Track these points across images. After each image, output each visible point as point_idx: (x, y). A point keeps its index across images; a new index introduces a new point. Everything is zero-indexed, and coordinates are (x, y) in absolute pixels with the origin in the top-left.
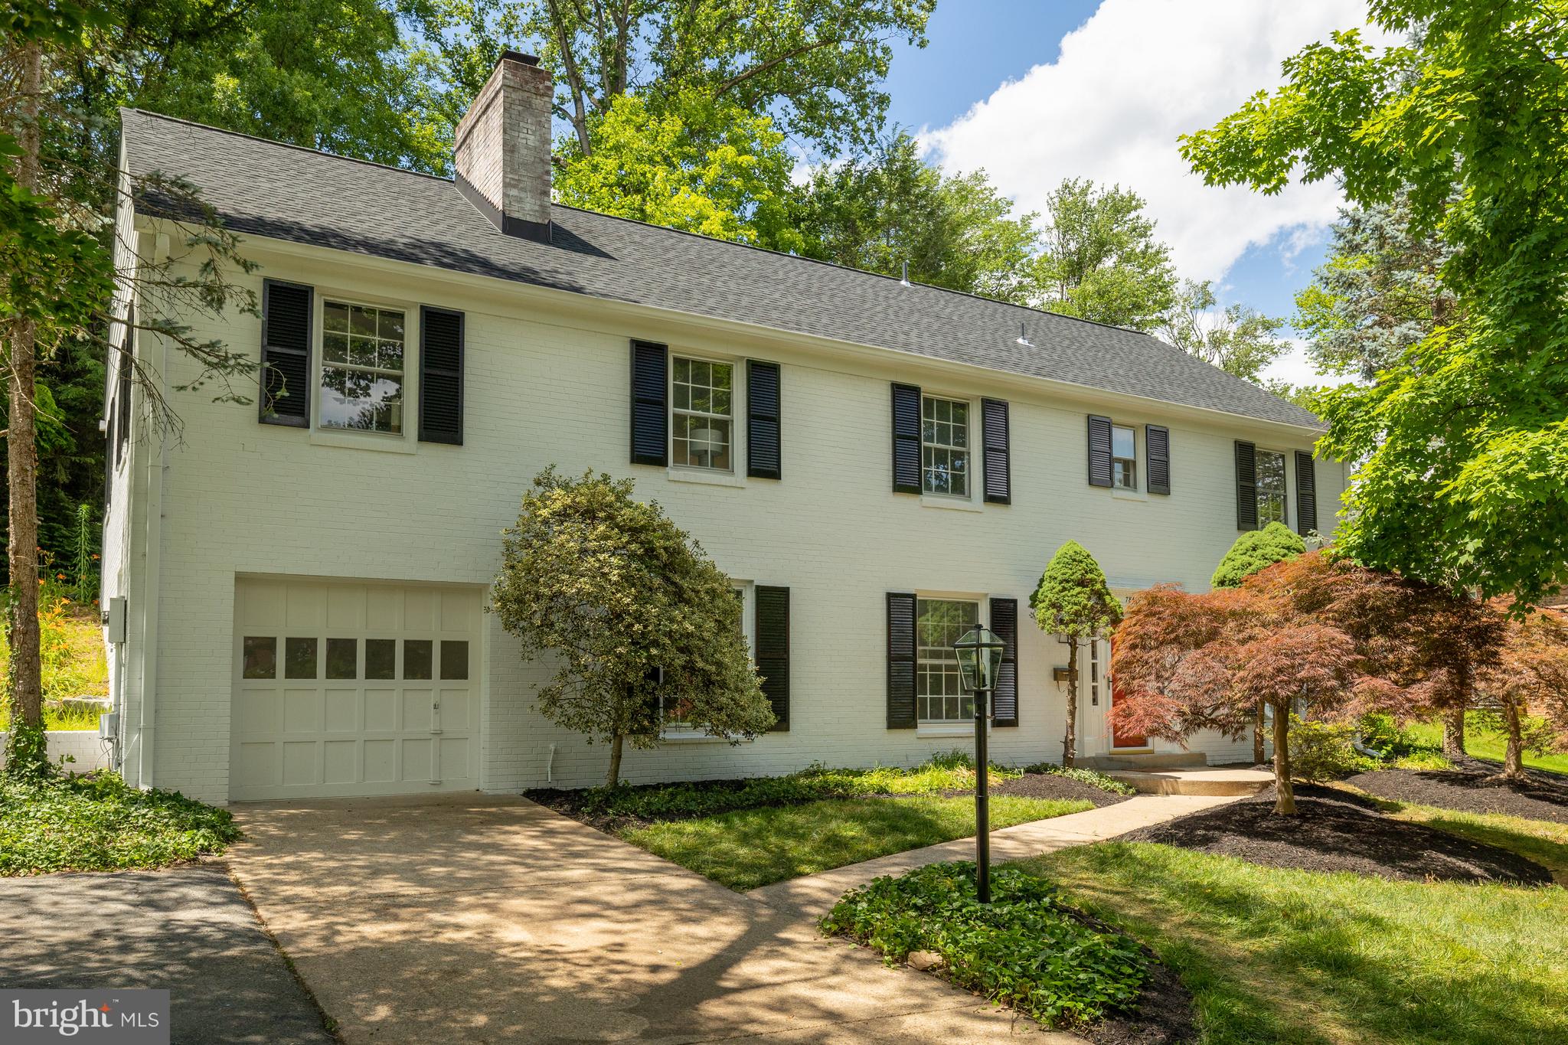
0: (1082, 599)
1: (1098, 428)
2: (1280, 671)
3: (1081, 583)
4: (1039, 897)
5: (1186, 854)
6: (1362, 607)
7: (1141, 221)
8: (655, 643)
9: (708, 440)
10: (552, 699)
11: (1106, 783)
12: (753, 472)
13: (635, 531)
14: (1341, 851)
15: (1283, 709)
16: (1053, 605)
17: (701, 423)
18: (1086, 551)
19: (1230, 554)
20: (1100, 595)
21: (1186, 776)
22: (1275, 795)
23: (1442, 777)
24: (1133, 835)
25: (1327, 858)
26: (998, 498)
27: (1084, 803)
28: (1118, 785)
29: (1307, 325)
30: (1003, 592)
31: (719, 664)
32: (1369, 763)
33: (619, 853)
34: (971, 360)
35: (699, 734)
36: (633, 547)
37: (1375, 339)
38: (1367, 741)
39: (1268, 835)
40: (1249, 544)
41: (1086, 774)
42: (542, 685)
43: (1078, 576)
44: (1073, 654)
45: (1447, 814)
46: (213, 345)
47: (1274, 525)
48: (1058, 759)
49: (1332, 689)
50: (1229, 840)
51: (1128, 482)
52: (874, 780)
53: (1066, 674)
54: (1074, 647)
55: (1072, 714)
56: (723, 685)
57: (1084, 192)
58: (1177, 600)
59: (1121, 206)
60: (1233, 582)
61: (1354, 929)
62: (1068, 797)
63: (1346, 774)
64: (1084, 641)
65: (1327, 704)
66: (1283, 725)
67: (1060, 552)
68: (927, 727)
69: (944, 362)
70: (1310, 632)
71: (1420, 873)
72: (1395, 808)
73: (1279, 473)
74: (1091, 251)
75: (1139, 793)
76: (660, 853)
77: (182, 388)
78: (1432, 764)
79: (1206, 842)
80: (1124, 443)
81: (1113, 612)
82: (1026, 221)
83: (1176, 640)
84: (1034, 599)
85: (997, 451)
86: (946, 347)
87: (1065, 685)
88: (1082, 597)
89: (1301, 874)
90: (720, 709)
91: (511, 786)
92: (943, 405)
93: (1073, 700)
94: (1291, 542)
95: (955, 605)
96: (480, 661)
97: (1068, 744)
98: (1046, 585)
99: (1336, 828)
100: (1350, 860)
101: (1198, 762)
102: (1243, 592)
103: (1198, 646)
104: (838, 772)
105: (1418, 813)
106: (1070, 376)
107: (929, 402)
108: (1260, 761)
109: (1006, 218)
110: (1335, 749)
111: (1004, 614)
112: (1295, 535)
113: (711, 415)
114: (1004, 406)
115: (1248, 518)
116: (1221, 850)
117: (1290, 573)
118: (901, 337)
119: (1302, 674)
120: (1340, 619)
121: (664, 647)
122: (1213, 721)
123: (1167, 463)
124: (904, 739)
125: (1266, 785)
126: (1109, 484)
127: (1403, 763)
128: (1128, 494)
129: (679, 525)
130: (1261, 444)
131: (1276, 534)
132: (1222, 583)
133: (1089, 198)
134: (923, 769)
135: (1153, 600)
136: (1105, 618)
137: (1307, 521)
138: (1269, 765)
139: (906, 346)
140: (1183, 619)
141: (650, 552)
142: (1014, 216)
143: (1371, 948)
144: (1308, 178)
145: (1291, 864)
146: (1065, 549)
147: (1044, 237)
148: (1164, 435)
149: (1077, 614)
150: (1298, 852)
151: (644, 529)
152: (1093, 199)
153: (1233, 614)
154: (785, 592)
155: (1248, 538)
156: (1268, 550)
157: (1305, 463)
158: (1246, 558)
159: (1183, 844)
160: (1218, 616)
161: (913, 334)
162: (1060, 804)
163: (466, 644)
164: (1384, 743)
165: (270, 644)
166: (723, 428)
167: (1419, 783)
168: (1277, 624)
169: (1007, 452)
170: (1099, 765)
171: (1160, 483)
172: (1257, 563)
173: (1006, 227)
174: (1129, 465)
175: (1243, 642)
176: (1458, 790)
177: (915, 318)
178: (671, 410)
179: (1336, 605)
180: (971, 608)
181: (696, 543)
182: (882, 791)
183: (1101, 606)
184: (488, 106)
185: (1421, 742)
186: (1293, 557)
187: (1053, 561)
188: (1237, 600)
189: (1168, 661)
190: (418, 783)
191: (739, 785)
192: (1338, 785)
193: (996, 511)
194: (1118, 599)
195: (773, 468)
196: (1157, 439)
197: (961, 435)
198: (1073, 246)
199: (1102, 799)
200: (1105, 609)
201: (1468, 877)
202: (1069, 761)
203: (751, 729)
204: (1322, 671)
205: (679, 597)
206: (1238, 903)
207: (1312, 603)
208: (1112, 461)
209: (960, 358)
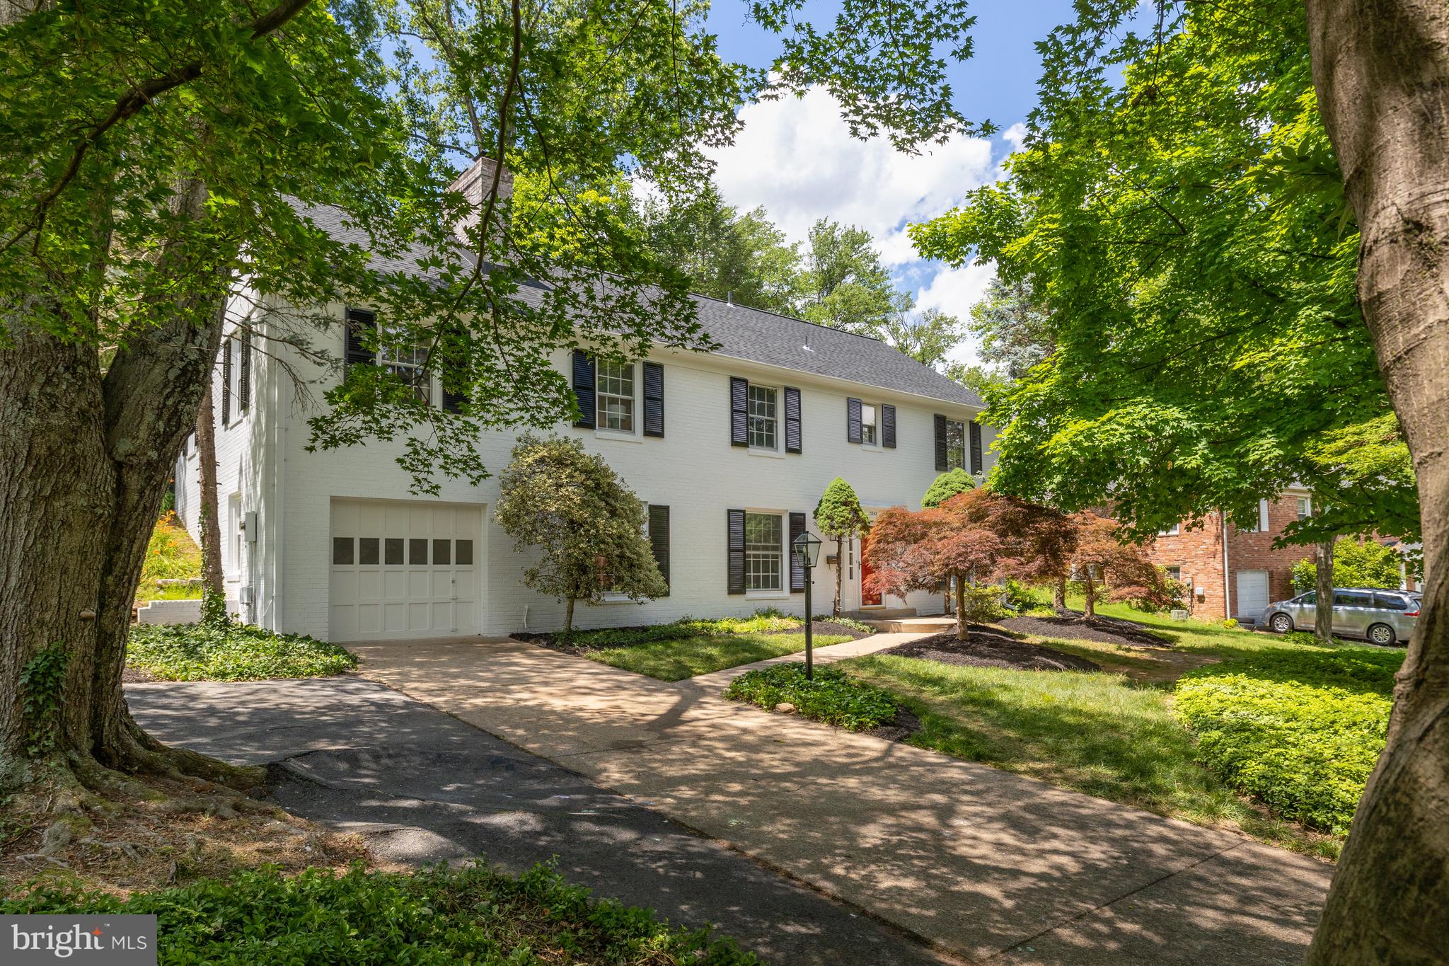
0: (846, 514)
1: (854, 405)
2: (960, 555)
3: (845, 504)
4: (838, 678)
5: (909, 660)
6: (1003, 519)
7: (871, 252)
8: (603, 542)
9: (618, 412)
10: (533, 576)
11: (859, 626)
12: (648, 433)
13: (588, 472)
14: (990, 657)
15: (962, 579)
16: (828, 517)
17: (613, 401)
18: (848, 484)
19: (932, 487)
20: (856, 511)
21: (906, 622)
22: (957, 631)
23: (1050, 620)
24: (879, 653)
25: (985, 661)
26: (795, 450)
27: (848, 637)
28: (867, 627)
29: (978, 328)
30: (797, 508)
31: (639, 555)
32: (1010, 613)
33: (584, 665)
34: (777, 363)
35: (625, 598)
36: (589, 482)
37: (1016, 354)
38: (1009, 600)
39: (954, 650)
40: (943, 481)
41: (847, 621)
42: (528, 568)
43: (843, 499)
44: (840, 547)
45: (1051, 640)
46: (322, 352)
47: (957, 469)
48: (830, 612)
49: (986, 565)
50: (932, 653)
51: (871, 440)
52: (724, 625)
53: (835, 560)
54: (840, 543)
55: (839, 584)
56: (640, 567)
57: (833, 229)
58: (904, 515)
59: (857, 240)
60: (934, 504)
61: (996, 690)
62: (839, 634)
63: (997, 620)
64: (845, 539)
65: (985, 574)
66: (961, 589)
67: (832, 484)
68: (752, 594)
69: (762, 364)
70: (976, 534)
71: (1032, 667)
72: (1023, 637)
73: (960, 434)
74: (838, 271)
75: (878, 632)
76: (612, 665)
77: (314, 382)
78: (1046, 613)
79: (919, 655)
80: (869, 415)
81: (864, 521)
82: (794, 247)
83: (903, 538)
84: (816, 513)
85: (794, 420)
86: (762, 354)
87: (834, 567)
88: (846, 513)
89: (971, 668)
90: (639, 581)
91: (501, 631)
92: (761, 391)
93: (839, 576)
94: (967, 480)
95: (768, 517)
96: (481, 552)
97: (836, 603)
98: (824, 505)
99: (990, 646)
100: (997, 661)
101: (912, 614)
102: (940, 510)
103: (915, 542)
104: (703, 621)
105: (1034, 639)
106: (837, 373)
107: (753, 388)
108: (948, 612)
109: (782, 244)
110: (990, 603)
111: (798, 522)
112: (970, 476)
113: (621, 396)
114: (798, 391)
115: (942, 464)
116: (928, 658)
117: (968, 499)
118: (735, 347)
119: (972, 557)
120: (992, 527)
121: (607, 544)
122: (924, 586)
123: (894, 428)
124: (738, 600)
125: (951, 626)
126: (860, 441)
127: (1031, 613)
128: (871, 448)
129: (613, 469)
130: (950, 416)
131: (958, 476)
132: (927, 504)
133: (836, 234)
134: (753, 618)
135: (891, 515)
136: (859, 525)
137: (977, 466)
138: (953, 615)
139: (739, 353)
140: (907, 526)
141: (598, 486)
142: (786, 244)
143: (1004, 697)
144: (979, 263)
145: (966, 663)
146: (835, 482)
147: (806, 259)
148: (893, 410)
149: (843, 523)
150: (969, 658)
151: (592, 471)
152: (838, 234)
153: (935, 523)
154: (667, 509)
155: (943, 477)
156: (954, 485)
157: (975, 428)
158: (941, 490)
159: (906, 656)
160: (927, 525)
161: (741, 344)
162: (835, 638)
163: (471, 542)
164: (1017, 601)
165: (349, 542)
166: (628, 405)
167: (1038, 624)
168: (959, 529)
169: (799, 421)
170: (855, 616)
171: (890, 441)
172: (948, 493)
173: (783, 250)
174: (872, 429)
175: (940, 539)
176: (1058, 627)
177: (740, 332)
178: (597, 393)
179: (990, 518)
180: (778, 518)
181: (623, 480)
182: (730, 631)
183: (858, 518)
184: (469, 186)
185: (1041, 601)
186: (968, 489)
187: (828, 490)
188: (938, 514)
189: (899, 550)
190: (442, 631)
191: (644, 629)
192: (992, 626)
193: (792, 458)
194: (865, 514)
195: (659, 430)
196: (888, 413)
197: (772, 412)
198: (825, 267)
199: (859, 635)
200: (859, 520)
201: (1055, 668)
202: (837, 614)
203: (653, 595)
204: (982, 555)
205: (613, 513)
206: (937, 681)
207: (977, 517)
208: (862, 426)
209: (771, 361)
